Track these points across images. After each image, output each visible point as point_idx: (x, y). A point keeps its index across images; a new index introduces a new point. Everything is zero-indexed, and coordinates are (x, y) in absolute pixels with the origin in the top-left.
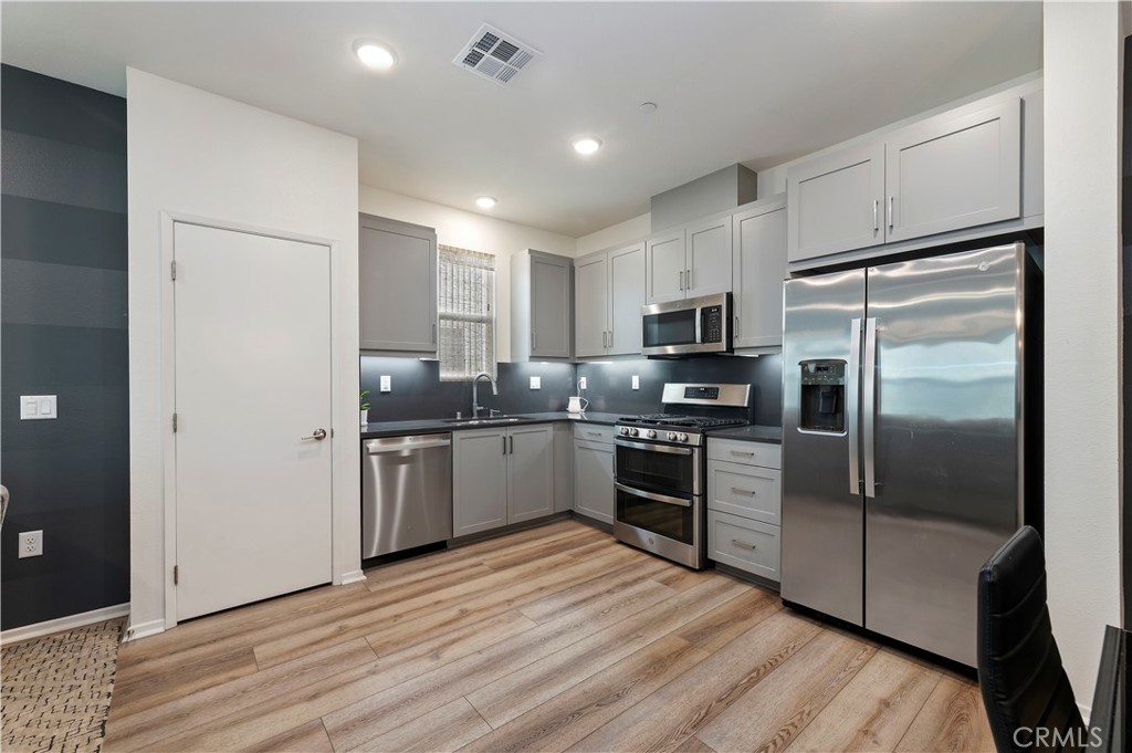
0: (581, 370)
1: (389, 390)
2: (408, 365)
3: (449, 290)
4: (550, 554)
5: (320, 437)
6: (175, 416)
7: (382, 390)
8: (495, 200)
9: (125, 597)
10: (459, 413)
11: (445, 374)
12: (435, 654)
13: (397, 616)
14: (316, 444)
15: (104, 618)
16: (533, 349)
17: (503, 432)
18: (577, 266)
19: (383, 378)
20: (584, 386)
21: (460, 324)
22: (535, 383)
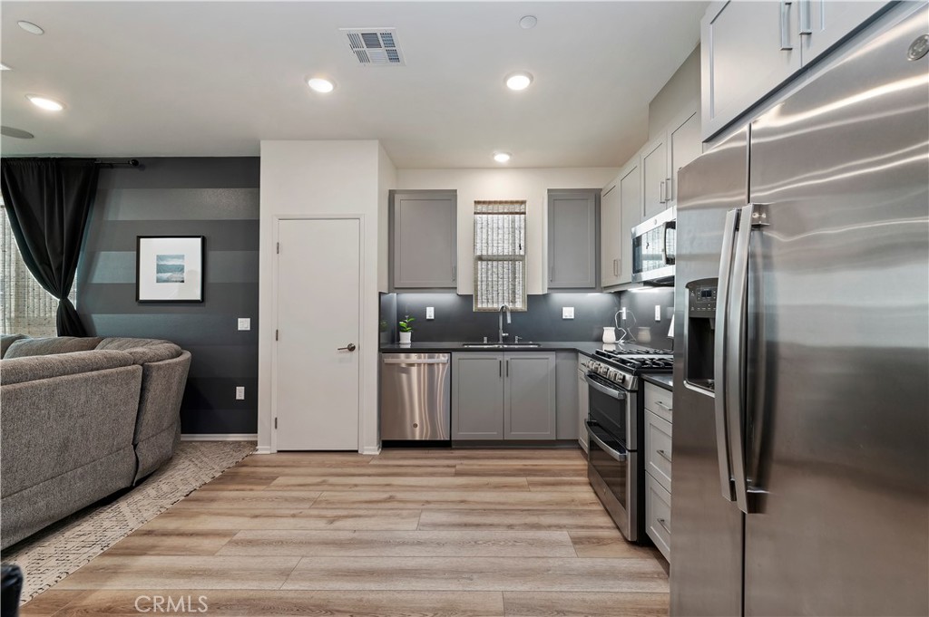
0: (624, 299)
1: (433, 318)
2: (447, 299)
3: (485, 236)
4: (514, 476)
5: (351, 349)
6: (277, 331)
7: (428, 317)
8: (510, 154)
9: (255, 431)
10: (485, 338)
11: (481, 305)
12: (332, 520)
13: (356, 485)
14: (348, 354)
15: (246, 439)
16: (550, 282)
17: (499, 356)
18: (603, 193)
19: (428, 308)
20: (624, 317)
21: (495, 263)
22: (568, 313)
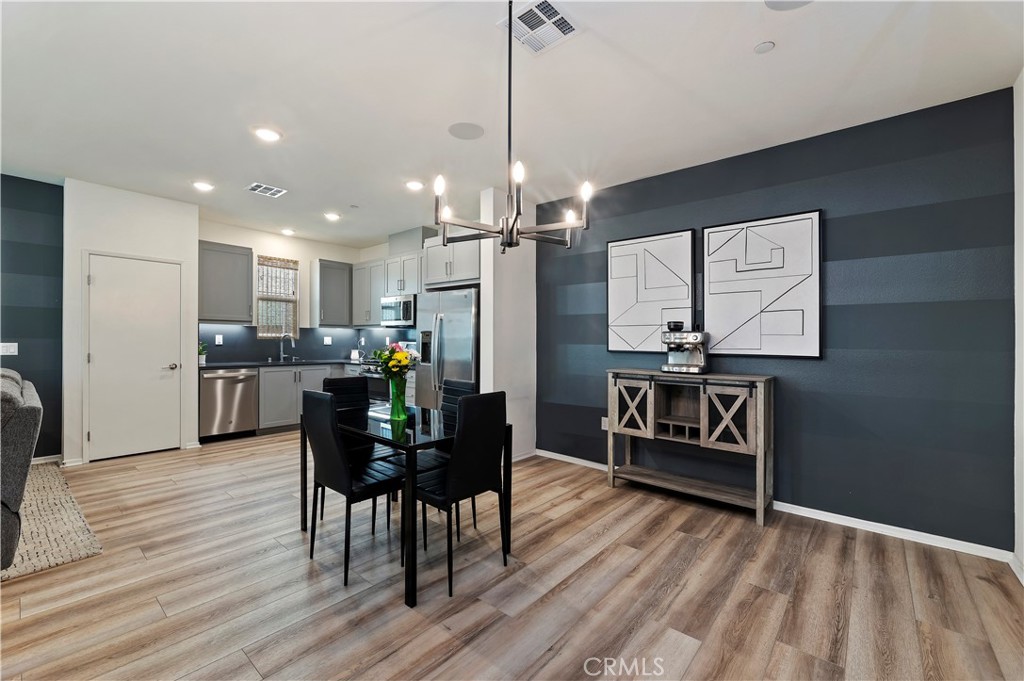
0: (362, 333)
1: (222, 343)
2: (235, 329)
5: (173, 368)
6: (89, 355)
7: (217, 343)
8: (295, 230)
10: (270, 359)
11: (261, 335)
14: (172, 371)
16: (321, 320)
17: (296, 369)
18: (354, 268)
19: (217, 337)
20: (363, 344)
21: (273, 303)
22: (328, 341)
